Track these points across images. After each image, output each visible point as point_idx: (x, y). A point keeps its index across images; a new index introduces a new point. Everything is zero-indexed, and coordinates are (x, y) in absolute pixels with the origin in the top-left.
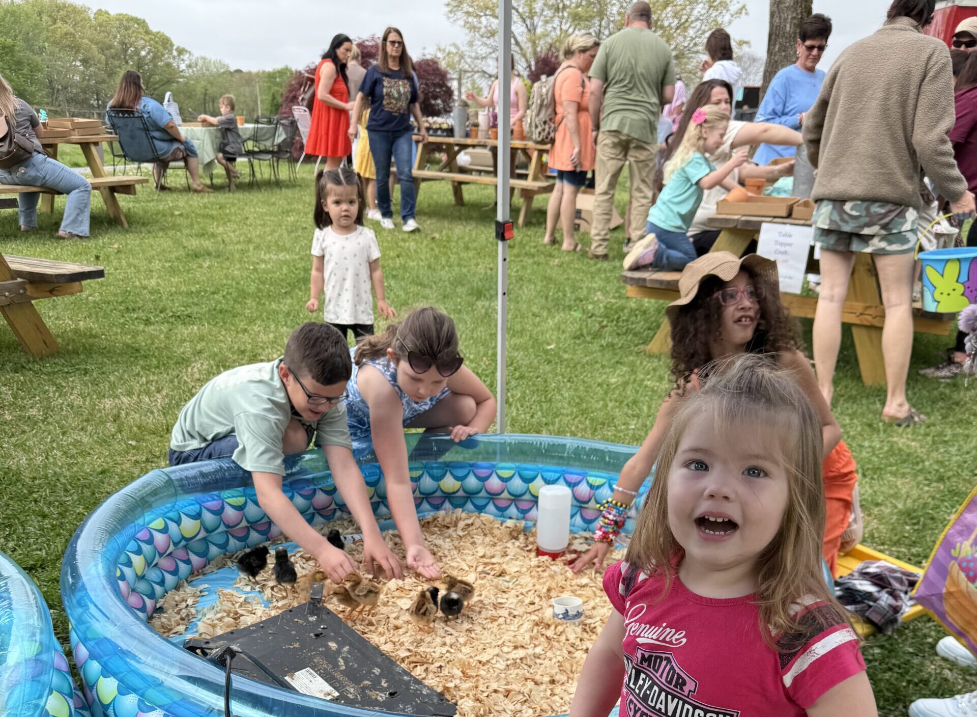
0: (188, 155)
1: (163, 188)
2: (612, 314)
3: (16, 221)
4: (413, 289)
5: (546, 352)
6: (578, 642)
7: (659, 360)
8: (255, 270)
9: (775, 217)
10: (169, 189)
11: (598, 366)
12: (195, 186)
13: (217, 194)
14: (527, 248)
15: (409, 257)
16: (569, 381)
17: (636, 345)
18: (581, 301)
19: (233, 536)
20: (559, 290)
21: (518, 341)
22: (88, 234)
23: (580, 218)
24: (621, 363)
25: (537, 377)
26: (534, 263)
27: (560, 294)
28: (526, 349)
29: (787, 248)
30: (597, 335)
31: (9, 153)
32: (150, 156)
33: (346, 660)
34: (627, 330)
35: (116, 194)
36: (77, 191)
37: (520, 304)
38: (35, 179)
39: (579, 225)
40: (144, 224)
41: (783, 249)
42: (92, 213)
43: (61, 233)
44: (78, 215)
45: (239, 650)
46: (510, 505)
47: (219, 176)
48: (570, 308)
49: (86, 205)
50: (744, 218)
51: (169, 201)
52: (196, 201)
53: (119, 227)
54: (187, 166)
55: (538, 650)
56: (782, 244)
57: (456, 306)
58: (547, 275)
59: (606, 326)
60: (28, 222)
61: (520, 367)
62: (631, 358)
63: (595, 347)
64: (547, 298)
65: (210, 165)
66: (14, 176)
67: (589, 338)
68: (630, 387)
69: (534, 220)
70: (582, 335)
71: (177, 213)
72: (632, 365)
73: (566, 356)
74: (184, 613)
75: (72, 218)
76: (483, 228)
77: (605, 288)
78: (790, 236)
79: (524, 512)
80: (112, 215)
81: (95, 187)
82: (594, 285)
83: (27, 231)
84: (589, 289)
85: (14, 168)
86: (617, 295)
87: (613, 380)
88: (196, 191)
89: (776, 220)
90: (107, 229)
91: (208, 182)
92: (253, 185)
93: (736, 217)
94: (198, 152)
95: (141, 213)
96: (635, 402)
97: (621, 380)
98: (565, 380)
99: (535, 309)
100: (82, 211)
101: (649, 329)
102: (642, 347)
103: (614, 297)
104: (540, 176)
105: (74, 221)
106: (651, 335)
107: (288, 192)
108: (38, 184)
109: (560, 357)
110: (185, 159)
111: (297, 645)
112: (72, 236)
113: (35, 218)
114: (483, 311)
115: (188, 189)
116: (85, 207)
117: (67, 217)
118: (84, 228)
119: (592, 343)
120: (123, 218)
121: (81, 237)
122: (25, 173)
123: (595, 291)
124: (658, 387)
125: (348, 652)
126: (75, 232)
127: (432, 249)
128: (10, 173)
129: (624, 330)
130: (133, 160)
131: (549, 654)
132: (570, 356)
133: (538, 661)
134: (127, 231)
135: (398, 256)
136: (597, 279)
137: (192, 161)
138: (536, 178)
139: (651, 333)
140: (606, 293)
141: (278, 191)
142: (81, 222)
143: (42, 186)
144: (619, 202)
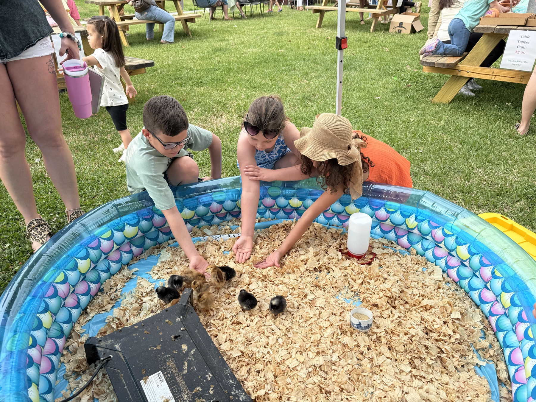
0: (224, 4)
1: (213, 19)
2: (415, 79)
3: (145, 35)
4: (312, 65)
5: (375, 101)
6: (366, 351)
7: (439, 107)
8: (240, 57)
9: (518, 26)
10: (216, 19)
11: (403, 110)
12: (226, 18)
13: (235, 21)
14: (373, 43)
15: (314, 49)
16: (386, 119)
17: (427, 97)
18: (398, 71)
19: (162, 232)
20: (387, 65)
21: (361, 94)
22: (173, 41)
23: (402, 27)
24: (417, 108)
25: (368, 117)
26: (376, 50)
27: (387, 67)
28: (364, 99)
29: (526, 45)
30: (404, 91)
31: (141, 5)
32: (207, 5)
33: (189, 362)
34: (422, 88)
35: (188, 23)
36: (169, 22)
37: (365, 73)
38: (151, 17)
39: (401, 30)
40: (199, 36)
41: (523, 45)
42: (176, 31)
43: (162, 41)
44: (169, 33)
45: (119, 349)
46: (334, 216)
47: (237, 13)
48: (391, 75)
49: (173, 28)
50: (498, 27)
51: (214, 24)
52: (226, 24)
53: (188, 38)
54: (223, 9)
55: (335, 358)
56: (522, 42)
57: (332, 74)
58: (382, 57)
59: (411, 86)
60: (150, 36)
61: (359, 110)
62: (423, 105)
63: (403, 98)
64: (380, 69)
65: (233, 7)
66: (142, 16)
67: (400, 93)
68: (422, 123)
69: (378, 29)
70: (396, 91)
71: (214, 30)
72: (423, 110)
73: (386, 103)
74: (113, 295)
75: (167, 34)
76: (353, 33)
77: (412, 63)
78: (528, 37)
79: (342, 222)
80: (185, 32)
81: (178, 20)
82: (406, 62)
83: (149, 40)
84: (403, 64)
85: (143, 12)
86: (418, 67)
87: (412, 120)
88: (227, 20)
89: (519, 28)
90: (183, 39)
91: (232, 15)
92: (252, 16)
93: (494, 27)
94: (228, 2)
95: (200, 31)
96: (424, 135)
97: (416, 119)
98: (384, 118)
99: (373, 76)
100: (171, 31)
101: (435, 87)
102: (430, 99)
103: (416, 69)
104: (383, 6)
105: (168, 36)
106: (435, 91)
107: (266, 19)
108: (153, 19)
109: (383, 104)
110: (222, 6)
111: (159, 347)
112: (167, 42)
113: (153, 35)
114: (345, 77)
115: (223, 19)
116: (172, 29)
117: (165, 33)
118: (172, 39)
119: (401, 96)
120: (190, 33)
121: (170, 43)
122: (147, 14)
123: (406, 65)
124: (438, 124)
125: (194, 355)
126: (167, 41)
127: (326, 45)
128: (141, 15)
129: (420, 88)
130: (201, 7)
131: (343, 362)
132: (389, 104)
133: (334, 367)
134: (191, 39)
135: (309, 48)
136: (408, 58)
137: (225, 6)
138: (380, 8)
139: (436, 90)
140: (411, 65)
141: (262, 19)
142: (170, 36)
143: (154, 20)
144: (422, 18)
